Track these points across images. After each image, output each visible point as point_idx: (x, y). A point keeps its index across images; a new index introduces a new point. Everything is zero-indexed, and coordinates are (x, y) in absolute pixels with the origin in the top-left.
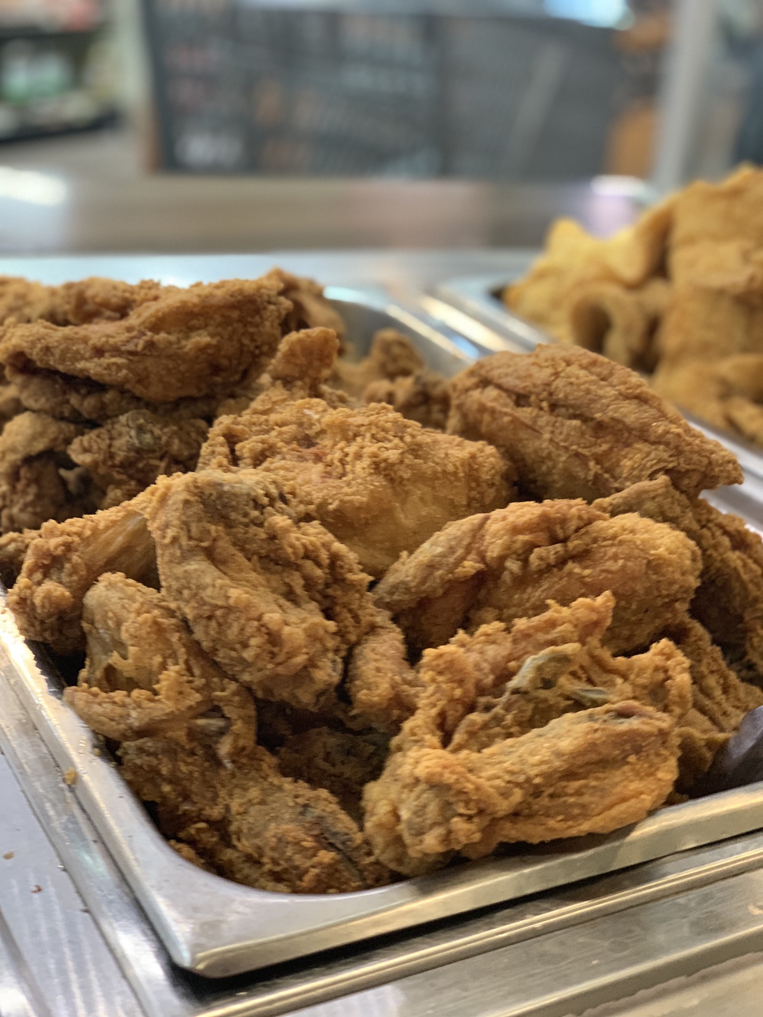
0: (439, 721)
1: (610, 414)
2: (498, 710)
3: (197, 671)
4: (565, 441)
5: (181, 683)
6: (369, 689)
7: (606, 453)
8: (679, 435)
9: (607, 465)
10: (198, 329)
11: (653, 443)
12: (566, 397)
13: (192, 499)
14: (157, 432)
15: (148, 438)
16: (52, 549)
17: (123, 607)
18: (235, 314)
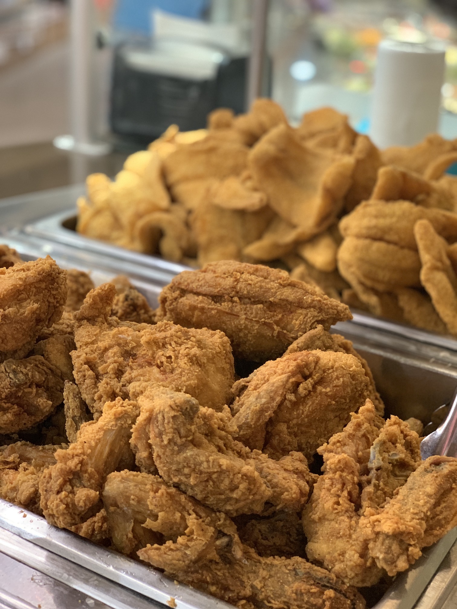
1: (279, 297)
2: (374, 481)
5: (200, 524)
8: (320, 301)
10: (25, 299)
11: (306, 308)
12: (248, 292)
14: (24, 371)
15: (21, 376)
16: (73, 467)
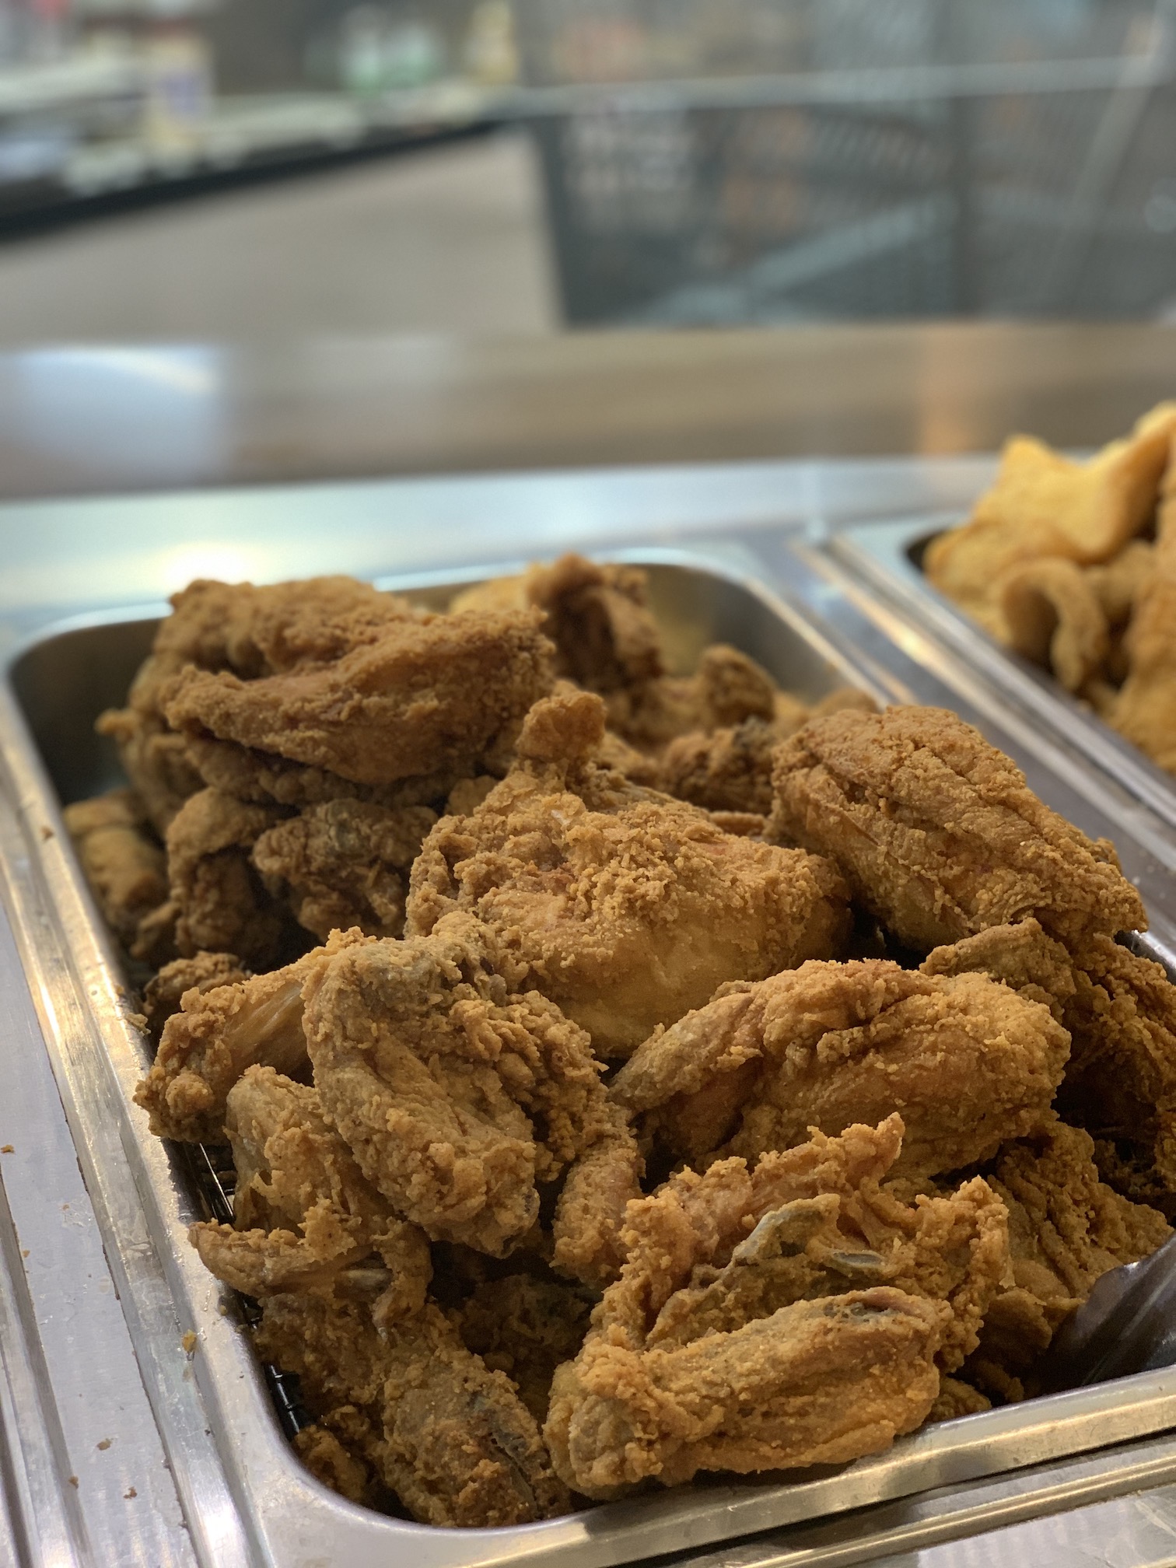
0: (642, 1296)
1: (964, 825)
2: (717, 1286)
3: (353, 1207)
4: (904, 858)
5: (330, 1223)
6: (571, 1237)
7: (958, 879)
8: (1054, 861)
9: (960, 894)
10: (426, 686)
11: (1020, 870)
12: (910, 794)
13: (349, 989)
14: (365, 829)
15: (352, 839)
16: (190, 1029)
17: (270, 1115)
18: (473, 666)
